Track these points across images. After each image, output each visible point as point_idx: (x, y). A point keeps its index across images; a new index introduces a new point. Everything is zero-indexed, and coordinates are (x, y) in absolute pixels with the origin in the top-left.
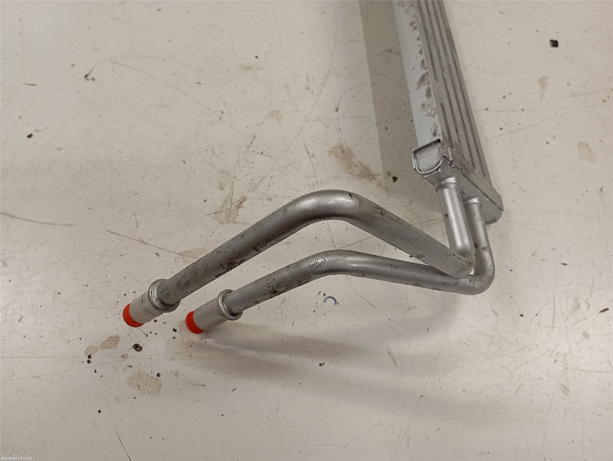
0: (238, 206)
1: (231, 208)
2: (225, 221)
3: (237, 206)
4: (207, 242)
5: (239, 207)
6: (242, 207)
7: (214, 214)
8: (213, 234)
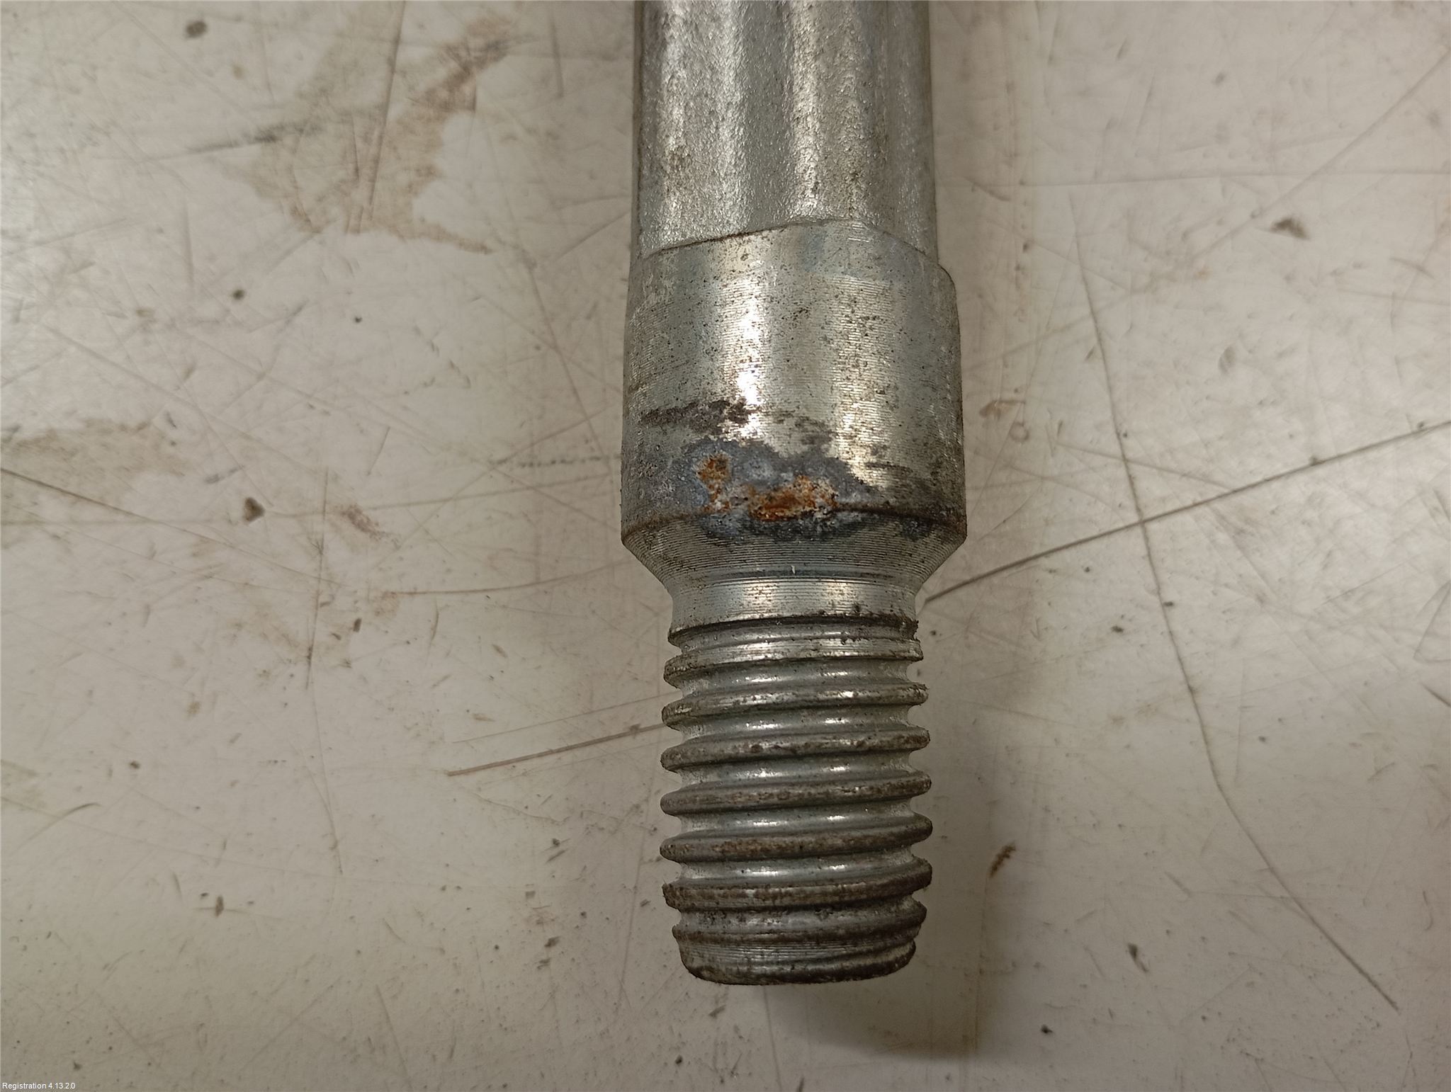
0: (443, 94)
1: (385, 113)
2: (335, 211)
3: (430, 93)
4: (189, 372)
5: (447, 108)
6: (472, 107)
7: (256, 149)
8: (237, 309)
